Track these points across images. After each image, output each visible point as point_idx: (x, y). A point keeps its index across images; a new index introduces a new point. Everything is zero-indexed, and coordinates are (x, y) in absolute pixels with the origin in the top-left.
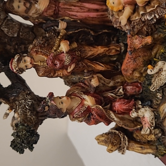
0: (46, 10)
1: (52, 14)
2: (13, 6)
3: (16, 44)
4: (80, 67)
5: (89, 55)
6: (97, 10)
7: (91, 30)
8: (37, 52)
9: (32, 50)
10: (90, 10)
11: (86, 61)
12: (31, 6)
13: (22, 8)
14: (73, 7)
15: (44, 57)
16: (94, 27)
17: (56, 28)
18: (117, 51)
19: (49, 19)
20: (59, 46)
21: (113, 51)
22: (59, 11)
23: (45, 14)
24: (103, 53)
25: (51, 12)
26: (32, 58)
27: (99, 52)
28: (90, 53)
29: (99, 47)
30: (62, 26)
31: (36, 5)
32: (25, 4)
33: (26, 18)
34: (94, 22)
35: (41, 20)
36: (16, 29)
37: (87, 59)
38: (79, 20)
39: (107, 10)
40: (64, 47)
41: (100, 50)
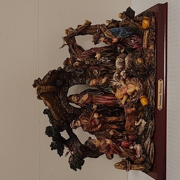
0: (87, 100)
1: (90, 102)
2: (71, 99)
3: (72, 117)
4: (104, 127)
5: (108, 121)
6: (112, 100)
7: (109, 109)
8: (83, 119)
9: (80, 118)
10: (108, 100)
11: (107, 124)
12: (79, 98)
13: (76, 99)
14: (99, 98)
15: (86, 121)
16: (111, 108)
17: (92, 108)
18: (123, 119)
19: (88, 105)
20: (93, 115)
21: (121, 119)
22: (93, 100)
23: (86, 102)
24: (116, 120)
25: (89, 101)
26: (81, 121)
27: (114, 119)
28: (109, 120)
29: (114, 117)
30: (95, 107)
31: (82, 98)
32: (77, 98)
33: (77, 104)
34: (111, 105)
35: (84, 105)
36: (73, 109)
37: (107, 123)
38: (103, 104)
39: (117, 99)
40: (96, 116)
41: (114, 118)
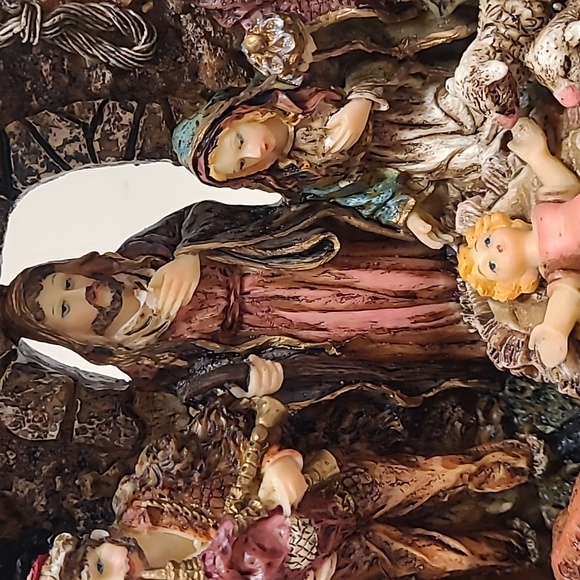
0: (186, 314)
4: (355, 566)
5: (391, 504)
7: (392, 385)
8: (154, 516)
9: (129, 504)
11: (381, 532)
12: (117, 300)
13: (82, 312)
15: (188, 535)
16: (404, 372)
17: (236, 391)
18: (514, 471)
20: (258, 478)
21: (500, 473)
22: (243, 311)
23: (184, 331)
24: (455, 487)
25: (208, 319)
27: (437, 486)
28: (398, 495)
29: (436, 462)
30: (264, 377)
31: (143, 296)
40: (281, 482)
41: (439, 475)
